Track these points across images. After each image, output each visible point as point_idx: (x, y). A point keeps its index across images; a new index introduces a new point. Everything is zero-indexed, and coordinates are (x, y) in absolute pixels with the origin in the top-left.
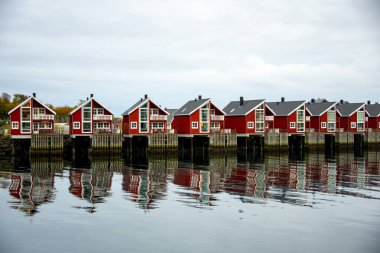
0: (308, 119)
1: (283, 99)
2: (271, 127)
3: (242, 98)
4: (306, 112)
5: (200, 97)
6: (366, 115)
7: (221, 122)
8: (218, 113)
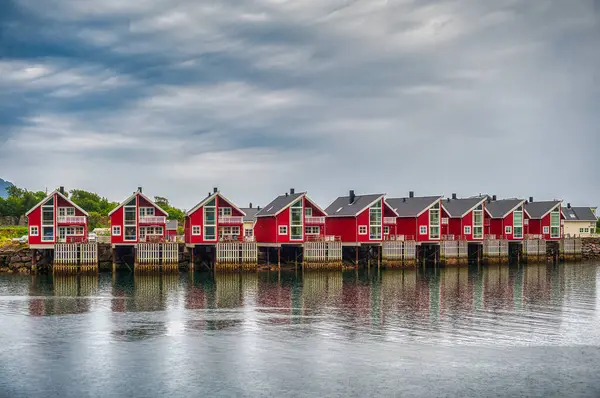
0: (446, 221)
1: (411, 194)
2: (392, 232)
3: (352, 192)
4: (442, 211)
5: (292, 191)
6: (526, 217)
7: (321, 225)
8: (317, 212)
